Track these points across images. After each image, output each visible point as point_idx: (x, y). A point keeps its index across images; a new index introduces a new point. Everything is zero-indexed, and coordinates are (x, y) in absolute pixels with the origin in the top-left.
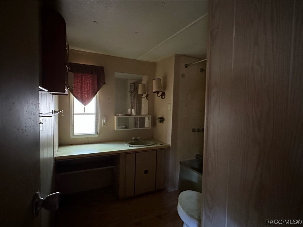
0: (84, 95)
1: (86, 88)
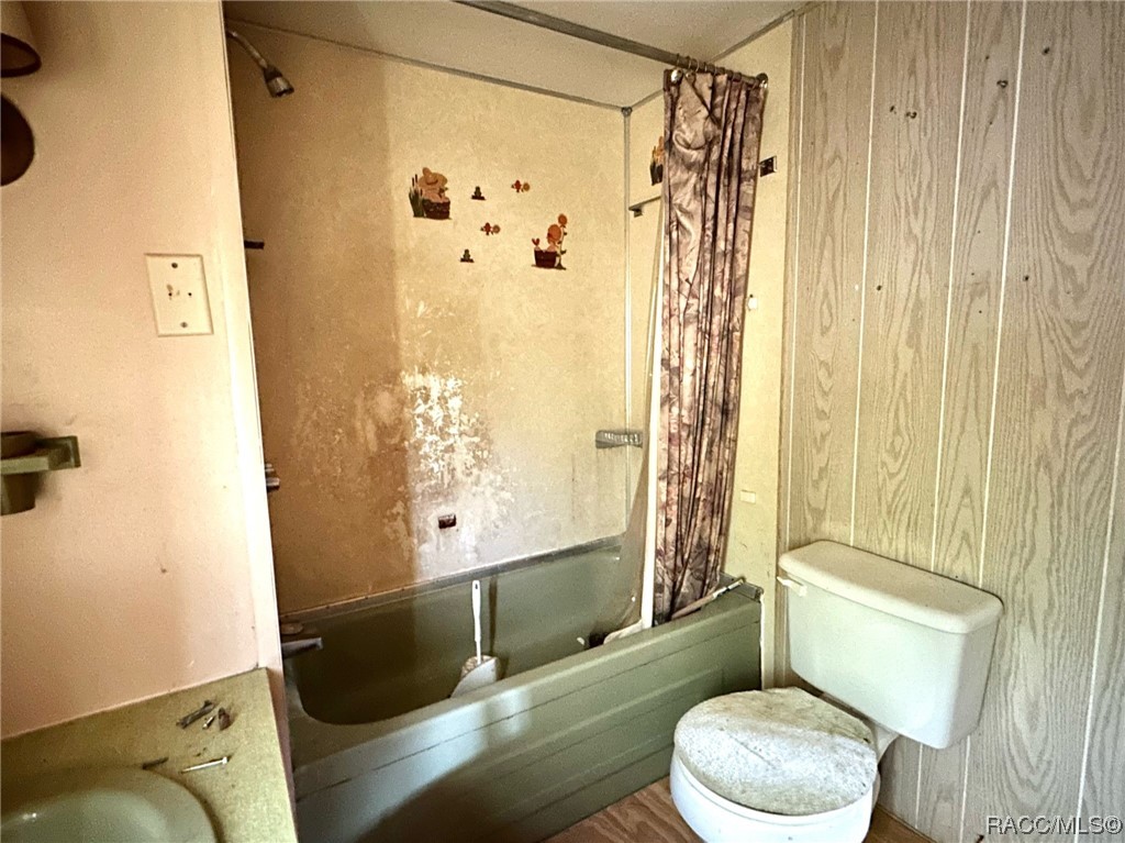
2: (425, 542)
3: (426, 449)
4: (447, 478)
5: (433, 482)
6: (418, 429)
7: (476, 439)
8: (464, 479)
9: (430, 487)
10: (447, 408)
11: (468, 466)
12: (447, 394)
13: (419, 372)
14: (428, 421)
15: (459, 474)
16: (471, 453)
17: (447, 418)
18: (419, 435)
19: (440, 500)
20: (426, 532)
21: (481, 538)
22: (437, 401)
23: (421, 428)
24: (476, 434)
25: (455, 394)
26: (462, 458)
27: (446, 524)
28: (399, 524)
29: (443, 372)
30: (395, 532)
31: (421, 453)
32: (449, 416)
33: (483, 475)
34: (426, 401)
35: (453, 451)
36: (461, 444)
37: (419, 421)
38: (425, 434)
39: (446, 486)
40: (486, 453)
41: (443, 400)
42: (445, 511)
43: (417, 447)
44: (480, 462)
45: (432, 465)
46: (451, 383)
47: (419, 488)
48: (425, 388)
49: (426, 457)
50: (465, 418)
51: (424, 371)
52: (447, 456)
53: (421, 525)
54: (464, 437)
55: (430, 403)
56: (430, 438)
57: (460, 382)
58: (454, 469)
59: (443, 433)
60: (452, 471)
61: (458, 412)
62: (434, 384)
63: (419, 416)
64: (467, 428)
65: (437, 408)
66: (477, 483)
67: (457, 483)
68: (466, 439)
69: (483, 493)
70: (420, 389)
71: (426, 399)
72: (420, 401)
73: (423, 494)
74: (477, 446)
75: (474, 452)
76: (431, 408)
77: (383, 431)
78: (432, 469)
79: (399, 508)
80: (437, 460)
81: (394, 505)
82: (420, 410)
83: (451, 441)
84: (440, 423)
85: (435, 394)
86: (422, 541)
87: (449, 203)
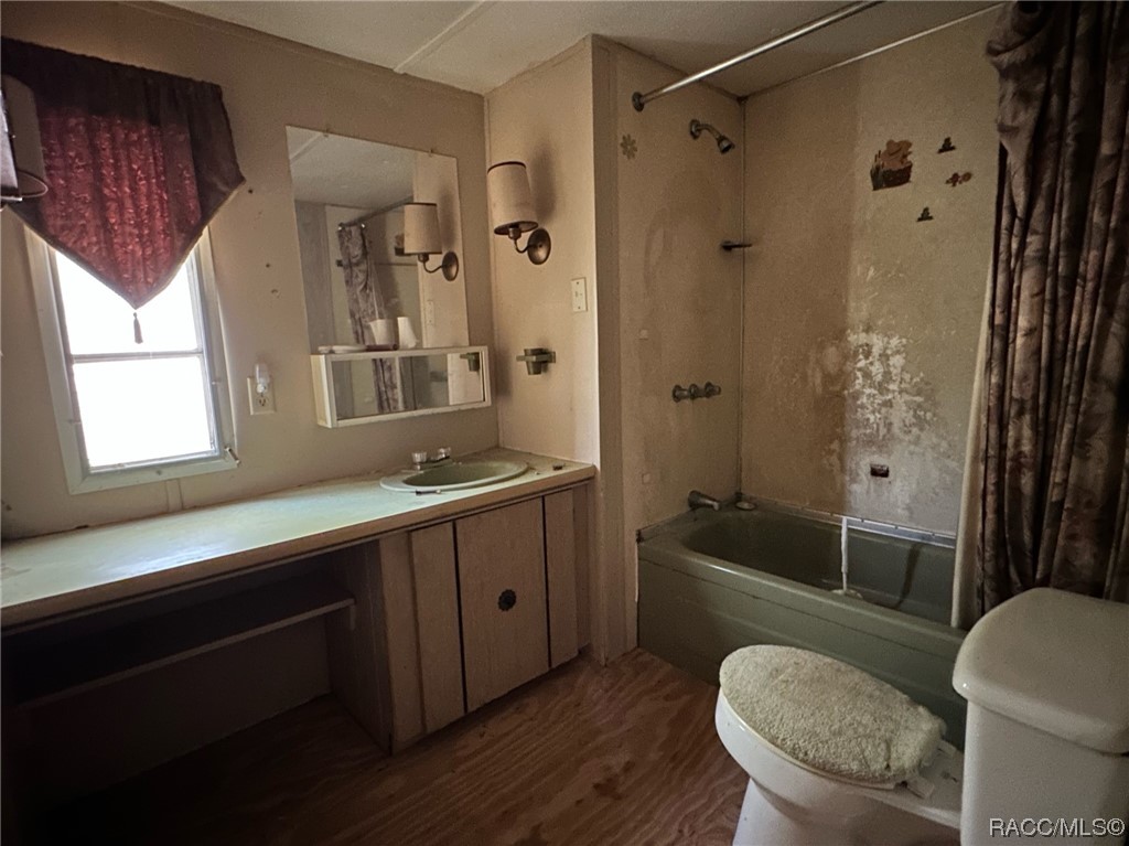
0: (124, 245)
1: (128, 203)
2: (855, 482)
3: (864, 400)
4: (883, 431)
5: (868, 431)
6: (857, 382)
7: (919, 399)
8: (901, 436)
9: (865, 434)
10: (888, 365)
11: (907, 423)
12: (889, 352)
13: (863, 331)
14: (867, 375)
15: (896, 430)
16: (912, 412)
17: (887, 375)
18: (857, 387)
19: (874, 449)
20: (858, 475)
21: (915, 498)
22: (877, 357)
23: (860, 381)
24: (918, 394)
25: (898, 352)
26: (900, 414)
27: (879, 473)
28: (834, 459)
29: (887, 332)
30: (831, 465)
31: (859, 402)
32: (890, 373)
33: (923, 435)
34: (867, 358)
35: (891, 406)
36: (900, 400)
37: (859, 374)
38: (864, 386)
39: (881, 438)
40: (929, 415)
41: (884, 357)
42: (880, 460)
43: (856, 395)
44: (920, 423)
45: (869, 416)
46: (895, 342)
47: (854, 433)
48: (867, 345)
49: (863, 407)
50: (907, 377)
51: (868, 330)
52: (884, 410)
53: (854, 466)
54: (904, 395)
55: (871, 359)
56: (868, 391)
57: (904, 341)
58: (891, 424)
59: (882, 388)
60: (889, 425)
61: (899, 370)
62: (877, 343)
63: (860, 369)
64: (907, 386)
65: (877, 364)
66: (917, 441)
67: (893, 438)
68: (907, 397)
69: (923, 454)
70: (861, 346)
71: (867, 355)
72: (861, 357)
73: (857, 439)
74: (919, 406)
75: (915, 411)
76: (871, 364)
77: (829, 379)
78: (868, 419)
79: (835, 446)
80: (873, 412)
81: (831, 442)
82: (861, 364)
83: (890, 396)
84: (879, 378)
85: (876, 351)
86: (853, 481)
87: (910, 167)
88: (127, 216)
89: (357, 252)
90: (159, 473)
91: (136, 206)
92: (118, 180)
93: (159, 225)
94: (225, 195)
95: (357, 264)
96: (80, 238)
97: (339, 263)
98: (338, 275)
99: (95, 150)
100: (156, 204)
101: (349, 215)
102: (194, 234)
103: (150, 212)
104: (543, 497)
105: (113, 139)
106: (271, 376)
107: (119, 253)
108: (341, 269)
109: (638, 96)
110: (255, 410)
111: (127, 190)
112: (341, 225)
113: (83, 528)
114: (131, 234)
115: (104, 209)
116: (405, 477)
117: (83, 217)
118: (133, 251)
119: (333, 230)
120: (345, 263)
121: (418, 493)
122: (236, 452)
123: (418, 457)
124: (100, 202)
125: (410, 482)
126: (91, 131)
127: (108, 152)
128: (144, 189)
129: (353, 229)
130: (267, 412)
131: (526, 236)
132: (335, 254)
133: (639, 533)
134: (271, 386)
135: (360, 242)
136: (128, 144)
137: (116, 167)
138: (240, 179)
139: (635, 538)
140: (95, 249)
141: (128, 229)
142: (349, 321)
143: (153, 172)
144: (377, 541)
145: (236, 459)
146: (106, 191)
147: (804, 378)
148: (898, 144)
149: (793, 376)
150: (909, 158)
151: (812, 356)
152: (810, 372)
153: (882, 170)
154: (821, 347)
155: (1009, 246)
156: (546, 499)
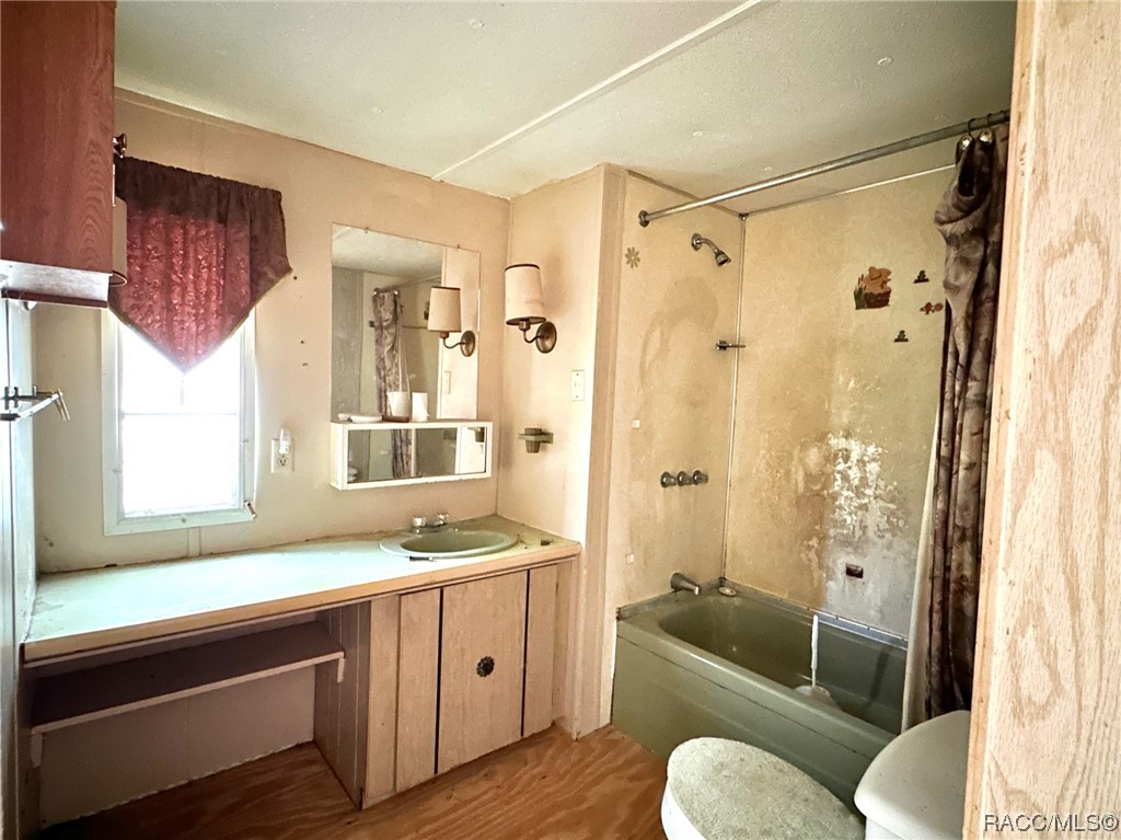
0: (182, 322)
1: (190, 288)
2: (832, 579)
3: (841, 501)
4: (858, 533)
5: (845, 532)
6: (836, 483)
7: (892, 506)
8: (876, 539)
9: (842, 534)
10: (865, 471)
11: (881, 527)
12: (866, 459)
13: (843, 436)
14: (845, 478)
15: (871, 533)
16: (886, 518)
17: (864, 479)
18: (837, 488)
19: (850, 549)
20: (834, 573)
21: (886, 602)
22: (855, 462)
23: (839, 482)
24: (891, 502)
25: (874, 460)
26: (875, 518)
27: (854, 573)
28: (812, 555)
29: (865, 441)
30: (810, 560)
31: (837, 503)
32: (866, 478)
33: (895, 543)
34: (846, 462)
35: (867, 510)
36: (875, 505)
37: (838, 476)
38: (842, 488)
39: (856, 539)
40: (901, 523)
41: (861, 463)
42: (855, 561)
43: (834, 497)
44: (893, 529)
45: (846, 517)
46: (871, 450)
47: (832, 532)
48: (846, 450)
49: (840, 507)
50: (882, 484)
51: (847, 436)
52: (860, 513)
53: (830, 564)
54: (879, 500)
55: (849, 464)
56: (845, 493)
57: (880, 450)
58: (865, 527)
59: (859, 493)
60: (864, 528)
61: (875, 477)
62: (856, 449)
63: (839, 472)
64: (882, 492)
65: (855, 469)
66: (889, 547)
67: (867, 541)
68: (881, 503)
69: (895, 560)
70: (840, 450)
71: (847, 459)
72: (840, 460)
73: (835, 537)
74: (893, 513)
75: (888, 517)
76: (850, 468)
77: (809, 477)
78: (845, 521)
79: (814, 542)
80: (850, 514)
81: (810, 539)
82: (841, 467)
83: (866, 501)
84: (856, 482)
85: (854, 456)
86: (829, 578)
87: (889, 292)
88: (188, 298)
89: (388, 316)
90: (184, 521)
91: (197, 290)
92: (184, 269)
93: (214, 307)
94: (273, 283)
95: (387, 328)
96: (146, 316)
97: (372, 324)
98: (369, 335)
99: (169, 244)
100: (214, 289)
101: (382, 282)
102: (241, 316)
103: (208, 295)
104: (529, 571)
105: (186, 233)
106: (293, 440)
107: (177, 329)
108: (373, 329)
109: (643, 214)
110: (276, 468)
111: (191, 277)
112: (376, 290)
113: (111, 566)
114: (189, 313)
115: (170, 292)
116: (404, 540)
117: (151, 298)
118: (189, 328)
119: (368, 293)
120: (376, 324)
121: (412, 559)
122: (253, 506)
123: (419, 522)
124: (167, 287)
125: (406, 546)
126: (168, 228)
127: (180, 245)
128: (205, 276)
129: (386, 295)
130: (286, 471)
131: (535, 328)
132: (368, 315)
133: (619, 611)
134: (292, 448)
135: (392, 308)
136: (197, 239)
137: (185, 257)
138: (288, 270)
139: (615, 615)
140: (158, 325)
141: (187, 309)
142: (375, 378)
143: (215, 264)
144: (370, 602)
145: (253, 513)
146: (174, 277)
147: (788, 473)
148: (880, 271)
149: (777, 471)
150: (889, 284)
151: (796, 452)
152: (793, 469)
153: (864, 292)
154: (804, 447)
155: (954, 386)
156: (531, 571)
